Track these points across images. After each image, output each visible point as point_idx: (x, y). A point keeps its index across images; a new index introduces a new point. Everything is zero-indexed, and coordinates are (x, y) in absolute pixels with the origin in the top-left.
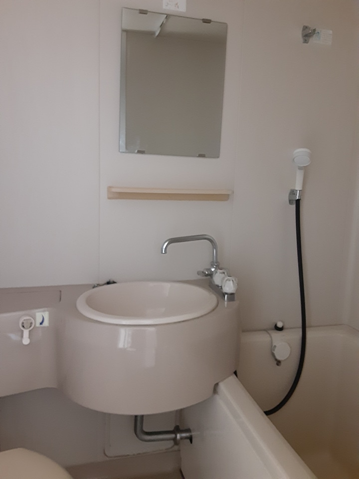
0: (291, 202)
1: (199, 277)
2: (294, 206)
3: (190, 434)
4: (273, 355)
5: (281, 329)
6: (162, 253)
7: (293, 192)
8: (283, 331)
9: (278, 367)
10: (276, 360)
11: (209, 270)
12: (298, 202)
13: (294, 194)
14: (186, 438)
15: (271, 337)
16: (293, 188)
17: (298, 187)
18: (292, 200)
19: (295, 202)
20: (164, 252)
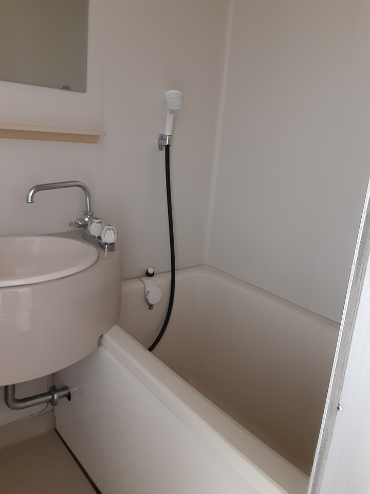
0: (160, 147)
1: (72, 228)
2: (164, 152)
3: (68, 391)
4: (147, 300)
5: (152, 275)
6: (28, 202)
7: (162, 138)
8: (154, 276)
9: (150, 311)
10: (149, 304)
11: (83, 220)
12: (168, 147)
13: (164, 139)
14: (64, 396)
15: (144, 284)
16: (162, 133)
17: (168, 132)
18: (162, 145)
19: (165, 147)
20: (30, 202)
